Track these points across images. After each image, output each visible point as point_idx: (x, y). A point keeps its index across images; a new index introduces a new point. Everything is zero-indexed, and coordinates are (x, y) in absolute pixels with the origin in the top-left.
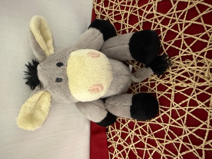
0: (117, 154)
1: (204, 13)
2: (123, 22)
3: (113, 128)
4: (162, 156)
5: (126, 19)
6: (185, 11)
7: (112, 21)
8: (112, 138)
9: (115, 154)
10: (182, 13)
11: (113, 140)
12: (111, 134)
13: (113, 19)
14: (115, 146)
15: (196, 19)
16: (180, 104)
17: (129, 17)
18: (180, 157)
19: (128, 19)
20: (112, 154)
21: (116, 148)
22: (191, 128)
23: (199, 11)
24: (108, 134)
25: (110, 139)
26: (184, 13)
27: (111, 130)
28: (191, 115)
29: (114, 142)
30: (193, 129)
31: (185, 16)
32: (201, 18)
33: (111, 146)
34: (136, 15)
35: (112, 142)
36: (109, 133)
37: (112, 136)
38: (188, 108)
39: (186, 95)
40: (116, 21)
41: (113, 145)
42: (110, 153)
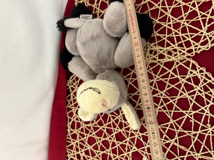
0: (75, 118)
1: (152, 9)
2: (96, 6)
3: (75, 96)
4: (109, 117)
5: (98, 4)
6: (140, 6)
7: (87, 4)
8: (73, 104)
9: (74, 118)
10: (138, 6)
11: (73, 106)
12: (72, 101)
13: (88, 3)
14: (74, 111)
15: (147, 12)
16: (126, 76)
17: (101, 3)
18: (121, 116)
19: (100, 5)
20: (71, 118)
21: (75, 112)
22: (131, 94)
23: (149, 8)
24: (70, 102)
25: (71, 105)
26: (140, 7)
27: (73, 98)
28: (132, 84)
29: (74, 108)
30: (132, 95)
31: (140, 9)
32: (150, 12)
33: (71, 111)
34: (106, 2)
35: (72, 108)
36: (70, 100)
37: (73, 103)
38: (130, 79)
39: (130, 70)
40: (90, 5)
41: (73, 110)
42: (70, 117)
